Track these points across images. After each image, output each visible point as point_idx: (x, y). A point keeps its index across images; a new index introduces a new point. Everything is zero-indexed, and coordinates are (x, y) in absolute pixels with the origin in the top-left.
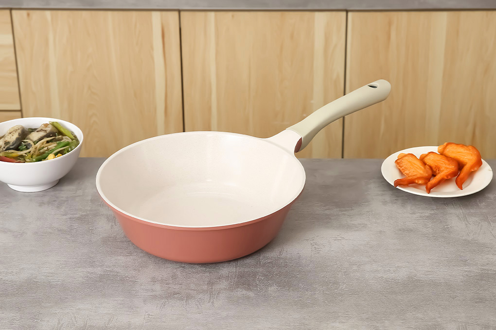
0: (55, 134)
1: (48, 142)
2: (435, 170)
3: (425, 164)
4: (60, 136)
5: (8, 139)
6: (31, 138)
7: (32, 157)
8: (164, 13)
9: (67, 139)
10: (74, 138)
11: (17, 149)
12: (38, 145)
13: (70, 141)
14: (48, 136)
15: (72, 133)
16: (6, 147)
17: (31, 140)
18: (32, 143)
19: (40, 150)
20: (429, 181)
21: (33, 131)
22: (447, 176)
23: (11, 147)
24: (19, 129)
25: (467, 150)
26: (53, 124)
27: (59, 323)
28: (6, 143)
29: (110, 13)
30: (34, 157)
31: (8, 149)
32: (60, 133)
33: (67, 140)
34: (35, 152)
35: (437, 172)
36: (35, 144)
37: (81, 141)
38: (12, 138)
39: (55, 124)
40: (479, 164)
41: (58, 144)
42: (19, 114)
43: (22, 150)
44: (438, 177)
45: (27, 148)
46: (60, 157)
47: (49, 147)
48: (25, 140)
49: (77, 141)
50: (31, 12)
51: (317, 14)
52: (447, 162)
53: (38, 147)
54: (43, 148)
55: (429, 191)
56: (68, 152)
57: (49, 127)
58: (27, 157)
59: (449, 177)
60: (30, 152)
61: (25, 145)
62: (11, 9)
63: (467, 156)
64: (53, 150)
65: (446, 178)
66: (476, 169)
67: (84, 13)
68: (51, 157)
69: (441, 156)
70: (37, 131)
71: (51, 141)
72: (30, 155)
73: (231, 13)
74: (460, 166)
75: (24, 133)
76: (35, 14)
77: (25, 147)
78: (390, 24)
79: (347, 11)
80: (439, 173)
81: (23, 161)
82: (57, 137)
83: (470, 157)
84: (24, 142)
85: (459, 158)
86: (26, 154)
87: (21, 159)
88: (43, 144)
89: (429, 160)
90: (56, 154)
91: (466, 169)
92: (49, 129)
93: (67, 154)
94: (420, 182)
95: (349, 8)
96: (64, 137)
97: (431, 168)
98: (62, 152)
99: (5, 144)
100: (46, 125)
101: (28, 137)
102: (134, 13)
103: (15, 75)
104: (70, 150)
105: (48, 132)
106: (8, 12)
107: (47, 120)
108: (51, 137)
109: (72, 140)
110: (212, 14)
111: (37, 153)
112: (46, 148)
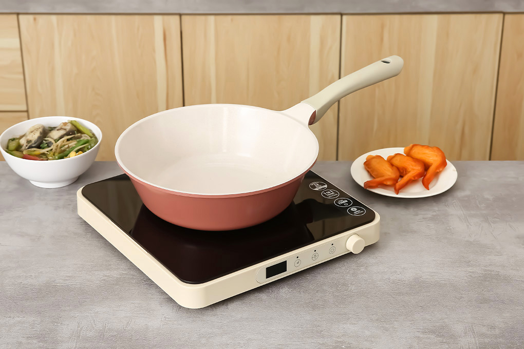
0: (75, 132)
1: (68, 140)
2: (402, 171)
3: (392, 165)
4: (79, 134)
5: (30, 137)
6: (52, 136)
7: (54, 155)
8: (166, 17)
9: (86, 137)
10: (92, 135)
11: (39, 147)
12: (59, 143)
13: (89, 138)
14: (67, 134)
15: (91, 131)
16: (29, 145)
17: (52, 138)
18: (53, 141)
19: (61, 148)
20: (397, 182)
21: (52, 130)
22: (414, 177)
23: (33, 145)
24: (39, 128)
25: (432, 151)
26: (71, 123)
27: (78, 327)
28: (29, 142)
29: (113, 17)
30: (56, 154)
31: (31, 147)
32: (79, 131)
33: (86, 139)
34: (56, 149)
35: (405, 173)
36: (56, 142)
37: (100, 139)
38: (35, 137)
39: (74, 123)
40: (444, 164)
41: (78, 142)
42: (25, 114)
43: (43, 148)
44: (406, 178)
45: (48, 146)
46: (81, 154)
47: (70, 145)
48: (46, 139)
49: (96, 138)
50: (37, 16)
51: (313, 17)
52: (413, 163)
53: (59, 145)
54: (64, 145)
55: (397, 192)
56: (88, 149)
57: (68, 126)
58: (50, 155)
59: (416, 178)
60: (52, 150)
61: (46, 143)
62: (18, 14)
63: (432, 157)
64: (74, 148)
65: (413, 179)
66: (441, 169)
67: (89, 17)
68: (73, 155)
69: (407, 157)
70: (58, 130)
71: (71, 139)
72: (52, 153)
73: (229, 17)
74: (426, 167)
75: (46, 132)
76: (41, 19)
77: (46, 145)
78: (383, 27)
79: (342, 15)
80: (406, 174)
81: (46, 159)
82: (76, 135)
83: (436, 158)
84: (45, 140)
85: (424, 159)
86: (48, 151)
87: (43, 157)
88: (63, 141)
89: (397, 162)
90: (77, 152)
91: (432, 170)
92: (68, 127)
93: (88, 152)
94: (389, 183)
95: (343, 12)
96: (83, 135)
97: (398, 169)
98: (82, 150)
99: (27, 142)
100: (65, 124)
101: (48, 135)
102: (137, 17)
103: (22, 77)
104: (89, 147)
105: (68, 130)
106: (15, 17)
107: (66, 119)
108: (71, 135)
109: (91, 137)
110: (212, 18)
111: (58, 150)
112: (67, 146)
